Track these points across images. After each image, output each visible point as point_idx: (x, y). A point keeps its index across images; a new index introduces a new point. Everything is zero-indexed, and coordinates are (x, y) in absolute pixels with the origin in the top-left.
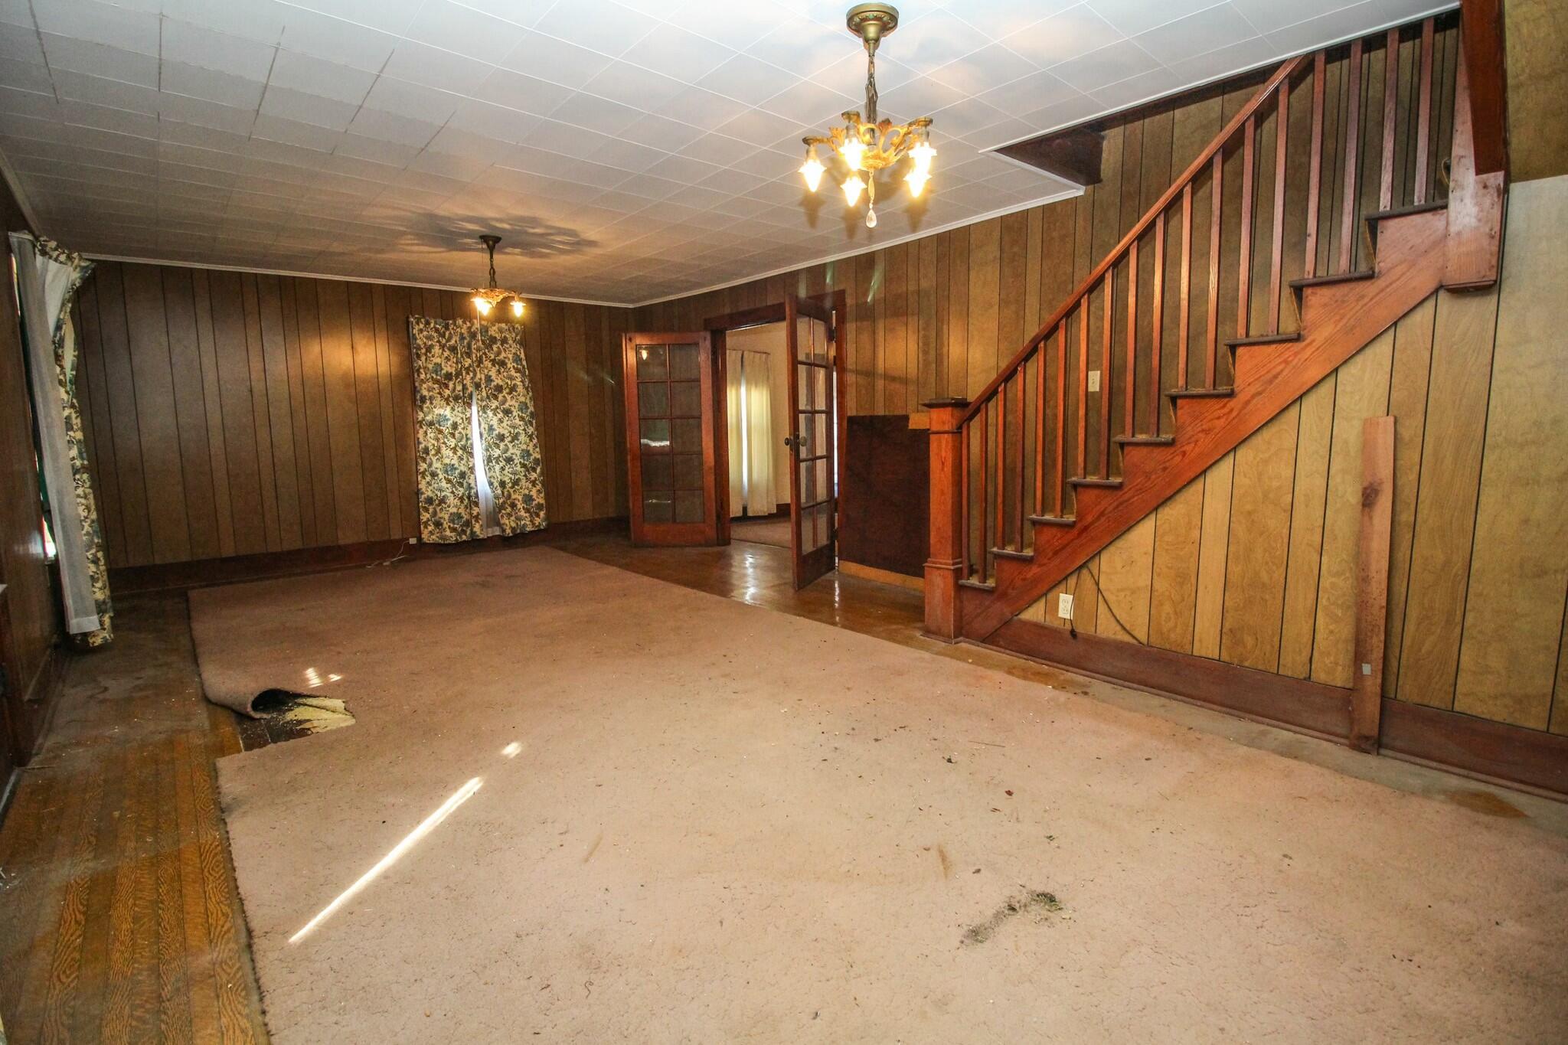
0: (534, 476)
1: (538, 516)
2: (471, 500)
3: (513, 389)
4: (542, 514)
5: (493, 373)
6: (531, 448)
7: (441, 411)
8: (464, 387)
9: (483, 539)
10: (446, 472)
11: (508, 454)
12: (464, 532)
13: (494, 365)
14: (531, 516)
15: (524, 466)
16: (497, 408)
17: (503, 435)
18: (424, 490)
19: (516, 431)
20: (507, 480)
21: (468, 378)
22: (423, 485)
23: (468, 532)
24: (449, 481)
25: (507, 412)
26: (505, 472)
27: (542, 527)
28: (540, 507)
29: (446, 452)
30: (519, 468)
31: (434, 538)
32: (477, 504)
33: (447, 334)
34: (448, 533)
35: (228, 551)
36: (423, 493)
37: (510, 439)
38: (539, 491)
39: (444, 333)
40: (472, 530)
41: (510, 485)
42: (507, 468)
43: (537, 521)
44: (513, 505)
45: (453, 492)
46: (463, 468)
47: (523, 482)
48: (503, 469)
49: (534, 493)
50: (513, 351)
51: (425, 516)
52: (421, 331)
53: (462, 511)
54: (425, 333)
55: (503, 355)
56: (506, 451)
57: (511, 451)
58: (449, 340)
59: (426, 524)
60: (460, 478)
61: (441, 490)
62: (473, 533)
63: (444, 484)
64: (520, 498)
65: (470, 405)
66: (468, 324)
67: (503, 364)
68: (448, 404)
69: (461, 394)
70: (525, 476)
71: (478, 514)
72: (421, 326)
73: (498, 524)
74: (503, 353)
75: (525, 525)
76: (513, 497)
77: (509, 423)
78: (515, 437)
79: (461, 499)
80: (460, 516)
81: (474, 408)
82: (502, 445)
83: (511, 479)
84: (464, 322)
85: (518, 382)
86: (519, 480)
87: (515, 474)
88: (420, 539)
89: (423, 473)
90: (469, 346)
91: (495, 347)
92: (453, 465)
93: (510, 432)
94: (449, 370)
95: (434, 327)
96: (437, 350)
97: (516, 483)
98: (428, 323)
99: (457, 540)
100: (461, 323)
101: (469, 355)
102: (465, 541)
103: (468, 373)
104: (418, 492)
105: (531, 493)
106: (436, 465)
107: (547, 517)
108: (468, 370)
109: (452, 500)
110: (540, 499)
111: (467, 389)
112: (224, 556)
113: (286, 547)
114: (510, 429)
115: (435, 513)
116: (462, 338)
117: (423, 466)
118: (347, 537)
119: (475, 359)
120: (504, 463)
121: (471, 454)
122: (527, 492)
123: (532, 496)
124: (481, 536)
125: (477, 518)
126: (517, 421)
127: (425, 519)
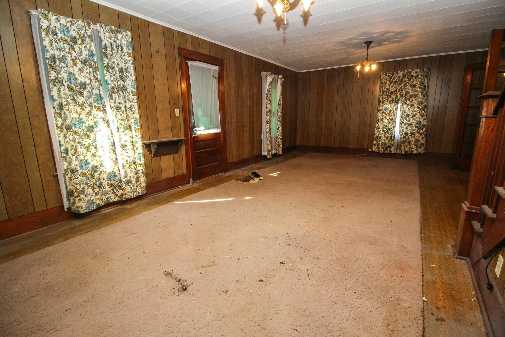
0: (421, 131)
1: (421, 148)
2: (392, 138)
3: (416, 96)
4: (423, 148)
5: (410, 90)
6: (422, 120)
7: (387, 106)
8: (397, 96)
9: (393, 154)
10: (383, 128)
11: (410, 122)
12: (387, 150)
13: (411, 87)
14: (417, 147)
15: (416, 127)
16: (409, 104)
17: (409, 114)
18: (376, 133)
19: (415, 113)
20: (408, 132)
21: (399, 93)
22: (376, 132)
23: (389, 150)
24: (383, 131)
25: (412, 105)
26: (408, 129)
27: (422, 153)
28: (422, 144)
29: (385, 120)
30: (414, 128)
31: (376, 150)
32: (393, 140)
33: (393, 77)
34: (380, 149)
35: (323, 145)
36: (376, 134)
37: (411, 116)
38: (423, 138)
39: (392, 77)
40: (390, 149)
41: (410, 134)
42: (409, 128)
43: (420, 150)
44: (409, 142)
45: (384, 135)
46: (390, 127)
47: (416, 134)
48: (407, 128)
49: (420, 138)
50: (420, 80)
51: (375, 142)
52: (384, 77)
53: (387, 142)
54: (385, 78)
55: (415, 82)
56: (409, 121)
57: (411, 121)
58: (394, 79)
59: (375, 145)
60: (388, 130)
61: (380, 134)
62: (390, 150)
63: (381, 132)
64: (413, 140)
65: (397, 103)
66: (403, 72)
67: (414, 86)
68: (390, 103)
69: (395, 99)
70: (417, 131)
71: (393, 144)
72: (384, 76)
73: (400, 149)
74: (415, 81)
75: (413, 151)
76: (410, 139)
77: (412, 110)
78: (414, 116)
79: (387, 138)
80: (385, 144)
81: (400, 104)
82: (408, 119)
83: (410, 132)
84: (401, 71)
85: (419, 93)
86: (414, 133)
87: (412, 130)
88: (372, 150)
89: (377, 127)
90: (402, 80)
91: (412, 80)
92: (387, 125)
93: (412, 114)
94: (392, 90)
95: (388, 75)
96: (388, 84)
97: (412, 134)
98: (386, 74)
99: (383, 152)
100: (400, 72)
101: (401, 84)
102: (387, 153)
103: (399, 91)
104: (375, 134)
105: (419, 139)
106: (381, 125)
107: (425, 149)
108: (399, 90)
109: (383, 138)
110: (423, 142)
111: (398, 97)
112: (322, 146)
113: (336, 146)
114: (412, 112)
115: (378, 142)
116: (399, 77)
117: (377, 125)
118: (352, 145)
119: (403, 85)
120: (408, 126)
121: (395, 122)
122: (417, 138)
123: (419, 140)
124: (393, 152)
125: (392, 145)
126: (416, 109)
127: (375, 143)
